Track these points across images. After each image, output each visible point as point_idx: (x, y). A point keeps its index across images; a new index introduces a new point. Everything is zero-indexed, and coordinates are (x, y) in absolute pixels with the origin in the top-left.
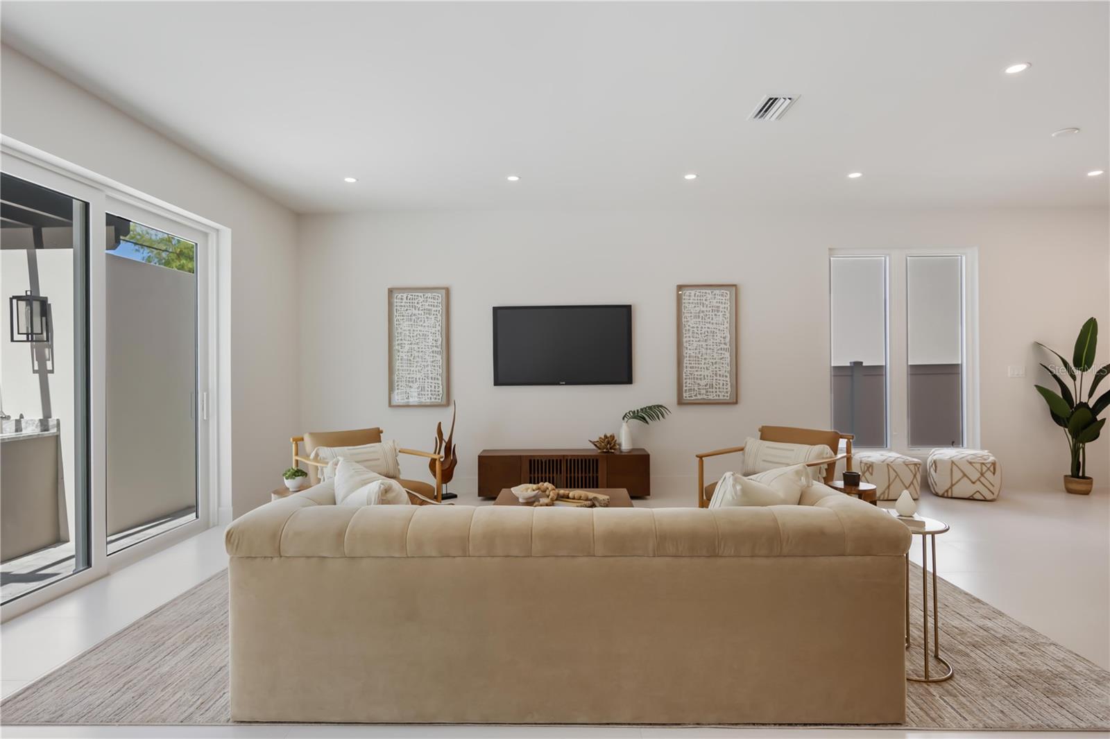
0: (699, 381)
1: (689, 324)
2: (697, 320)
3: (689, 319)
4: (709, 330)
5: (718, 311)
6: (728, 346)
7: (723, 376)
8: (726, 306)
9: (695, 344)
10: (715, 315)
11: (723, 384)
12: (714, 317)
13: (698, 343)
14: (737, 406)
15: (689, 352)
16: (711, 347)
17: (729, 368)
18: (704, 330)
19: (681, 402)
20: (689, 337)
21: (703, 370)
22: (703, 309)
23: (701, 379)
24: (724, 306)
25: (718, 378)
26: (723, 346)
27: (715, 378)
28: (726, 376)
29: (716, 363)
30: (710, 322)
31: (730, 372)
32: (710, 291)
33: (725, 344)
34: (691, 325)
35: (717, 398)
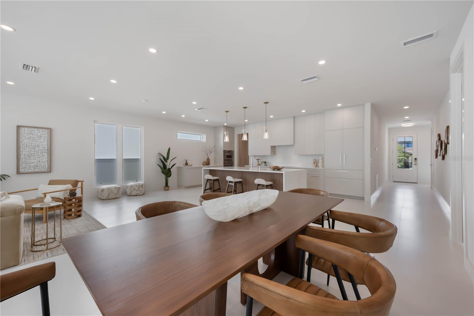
0: (30, 164)
1: (24, 141)
2: (29, 140)
3: (24, 139)
4: (36, 144)
5: (41, 137)
6: (46, 151)
7: (43, 162)
8: (45, 136)
9: (28, 150)
10: (40, 139)
11: (44, 165)
12: (39, 139)
13: (30, 149)
14: (51, 174)
15: (24, 152)
16: (37, 151)
17: (47, 159)
18: (33, 144)
19: (18, 173)
20: (24, 147)
21: (32, 160)
22: (32, 136)
23: (31, 163)
24: (44, 136)
25: (41, 163)
26: (44, 151)
27: (39, 163)
28: (45, 162)
29: (40, 157)
30: (36, 142)
31: (47, 161)
32: (37, 130)
33: (45, 150)
34: (26, 142)
35: (40, 170)
